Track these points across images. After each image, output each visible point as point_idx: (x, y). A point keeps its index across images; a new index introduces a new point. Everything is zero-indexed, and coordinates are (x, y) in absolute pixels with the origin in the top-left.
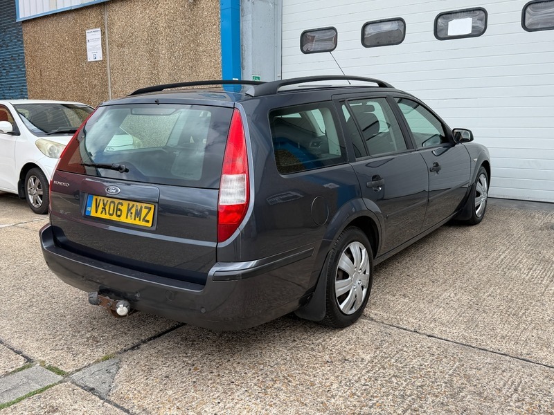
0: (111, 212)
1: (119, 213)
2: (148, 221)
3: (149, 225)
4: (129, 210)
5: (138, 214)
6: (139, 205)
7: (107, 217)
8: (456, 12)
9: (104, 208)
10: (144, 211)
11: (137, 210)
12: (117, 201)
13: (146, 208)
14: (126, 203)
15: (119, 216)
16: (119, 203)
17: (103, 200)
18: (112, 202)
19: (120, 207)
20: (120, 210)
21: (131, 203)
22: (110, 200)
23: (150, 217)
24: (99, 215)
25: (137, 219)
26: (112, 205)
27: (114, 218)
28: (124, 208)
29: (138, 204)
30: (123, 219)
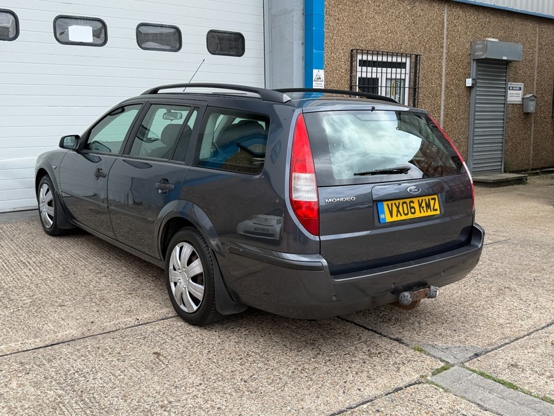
0: (406, 212)
1: (413, 210)
2: (436, 210)
3: (438, 212)
4: (420, 205)
5: (428, 206)
6: (427, 198)
7: (404, 217)
8: (76, 18)
9: (398, 211)
10: (432, 202)
11: (426, 203)
12: (408, 201)
13: (432, 199)
14: (415, 200)
15: (414, 213)
16: (410, 202)
17: (395, 204)
18: (403, 203)
19: (412, 205)
20: (413, 207)
21: (420, 199)
22: (401, 201)
23: (437, 206)
24: (395, 219)
25: (429, 210)
26: (405, 205)
27: (410, 216)
28: (416, 205)
29: (425, 198)
30: (418, 215)
